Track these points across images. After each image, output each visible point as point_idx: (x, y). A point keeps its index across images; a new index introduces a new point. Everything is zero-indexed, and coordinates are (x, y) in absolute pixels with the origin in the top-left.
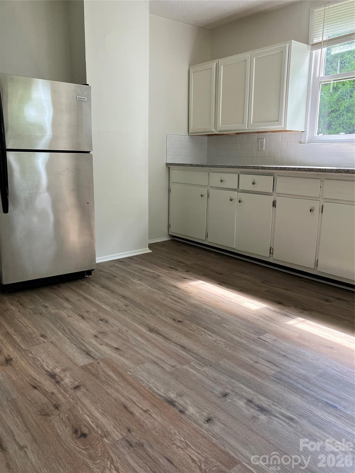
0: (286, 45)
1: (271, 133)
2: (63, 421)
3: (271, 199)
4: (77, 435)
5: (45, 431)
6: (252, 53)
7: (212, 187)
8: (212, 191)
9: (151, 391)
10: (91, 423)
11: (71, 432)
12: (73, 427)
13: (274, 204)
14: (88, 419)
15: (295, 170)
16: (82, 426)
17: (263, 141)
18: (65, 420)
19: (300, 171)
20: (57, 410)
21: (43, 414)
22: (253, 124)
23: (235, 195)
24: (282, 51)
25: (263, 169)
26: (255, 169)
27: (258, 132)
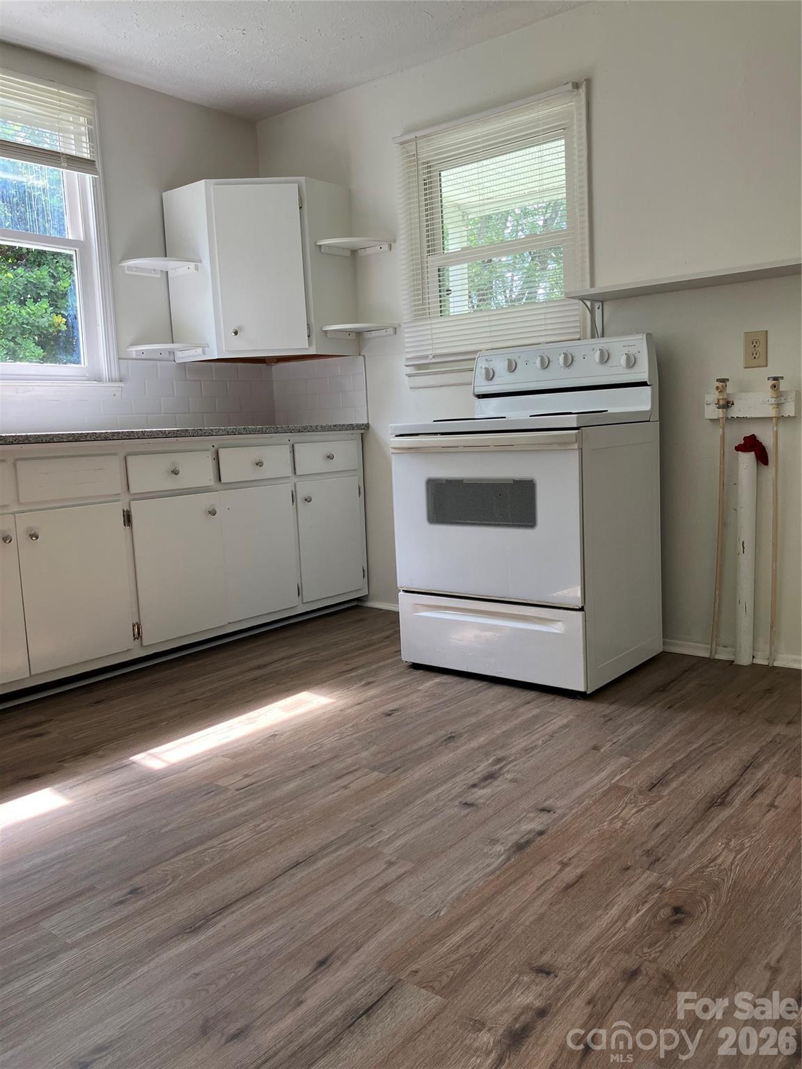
2: (664, 948)
4: (684, 918)
5: (711, 959)
9: (498, 873)
10: (640, 913)
11: (683, 928)
12: (669, 931)
14: (633, 919)
16: (658, 919)
18: (659, 946)
20: (642, 969)
21: (668, 986)
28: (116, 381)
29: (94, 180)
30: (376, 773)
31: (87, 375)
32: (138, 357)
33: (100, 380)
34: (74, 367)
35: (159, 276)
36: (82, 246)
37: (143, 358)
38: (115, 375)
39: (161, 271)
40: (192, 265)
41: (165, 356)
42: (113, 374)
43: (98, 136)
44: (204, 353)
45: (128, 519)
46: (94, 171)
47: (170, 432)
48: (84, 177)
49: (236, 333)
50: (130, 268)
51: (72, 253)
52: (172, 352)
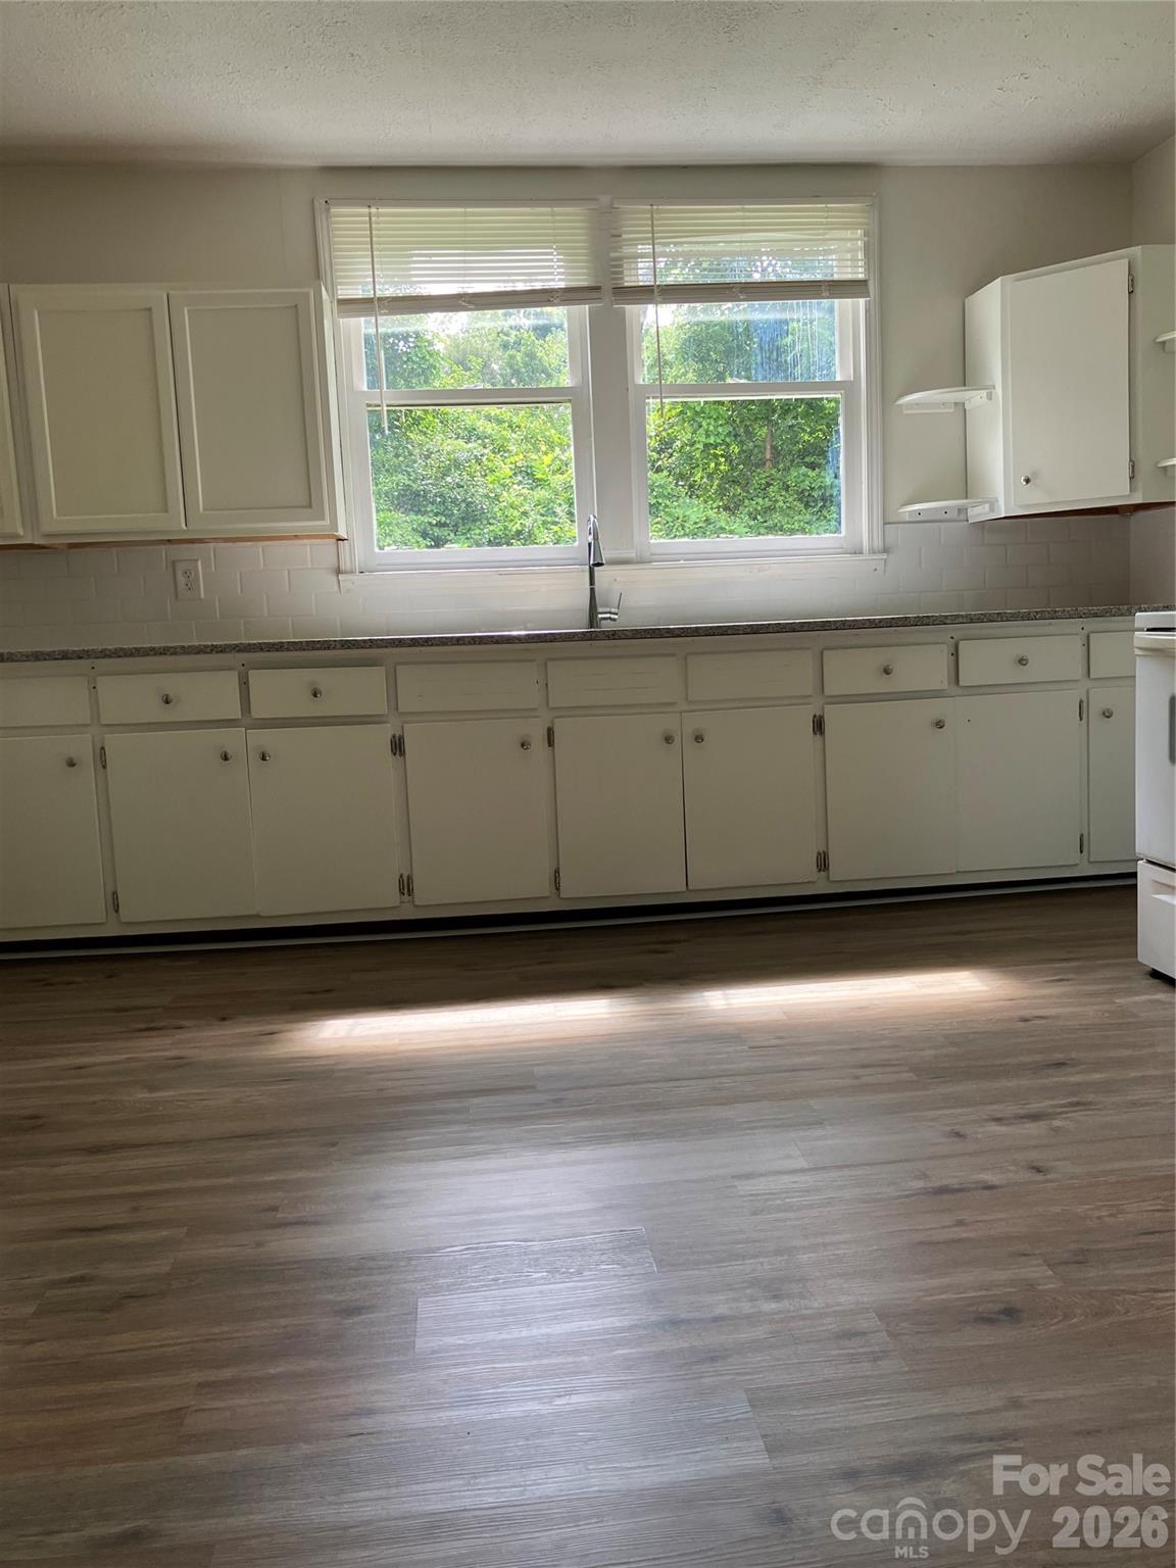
0: (306, 290)
1: (222, 545)
3: (383, 735)
6: (171, 292)
7: (111, 727)
8: (114, 742)
13: (398, 746)
15: (464, 644)
17: (197, 567)
19: (479, 644)
22: (207, 512)
23: (231, 738)
24: (296, 306)
25: (349, 648)
26: (318, 649)
27: (169, 541)
28: (879, 552)
29: (868, 304)
30: (911, 1074)
31: (845, 546)
32: (911, 520)
33: (858, 552)
34: (830, 538)
35: (952, 410)
36: (848, 387)
37: (920, 520)
38: (878, 543)
39: (956, 403)
40: (984, 393)
41: (953, 515)
42: (876, 544)
43: (878, 251)
44: (992, 509)
45: (819, 726)
46: (866, 294)
47: (881, 620)
48: (858, 302)
49: (1028, 481)
50: (909, 406)
51: (838, 396)
52: (962, 510)
